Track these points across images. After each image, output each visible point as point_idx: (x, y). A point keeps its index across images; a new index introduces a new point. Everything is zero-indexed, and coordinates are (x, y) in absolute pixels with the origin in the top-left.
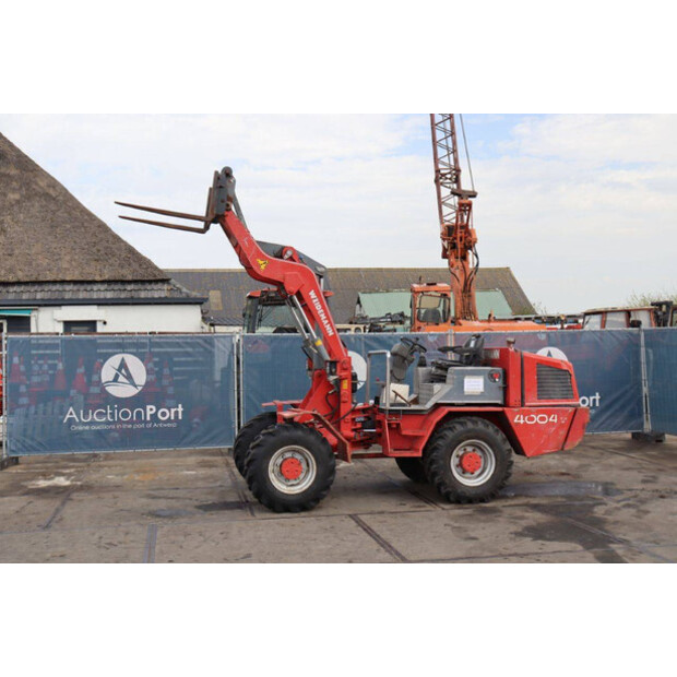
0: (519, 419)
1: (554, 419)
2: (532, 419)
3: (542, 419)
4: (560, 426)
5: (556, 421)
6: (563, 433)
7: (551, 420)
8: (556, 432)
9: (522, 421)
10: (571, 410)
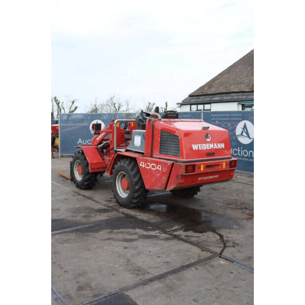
0: (142, 164)
1: (159, 168)
2: (148, 166)
3: (153, 167)
4: (163, 174)
5: (160, 169)
6: (165, 178)
7: (158, 168)
8: (161, 177)
9: (143, 166)
10: (170, 163)
